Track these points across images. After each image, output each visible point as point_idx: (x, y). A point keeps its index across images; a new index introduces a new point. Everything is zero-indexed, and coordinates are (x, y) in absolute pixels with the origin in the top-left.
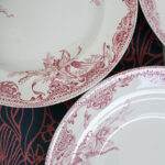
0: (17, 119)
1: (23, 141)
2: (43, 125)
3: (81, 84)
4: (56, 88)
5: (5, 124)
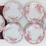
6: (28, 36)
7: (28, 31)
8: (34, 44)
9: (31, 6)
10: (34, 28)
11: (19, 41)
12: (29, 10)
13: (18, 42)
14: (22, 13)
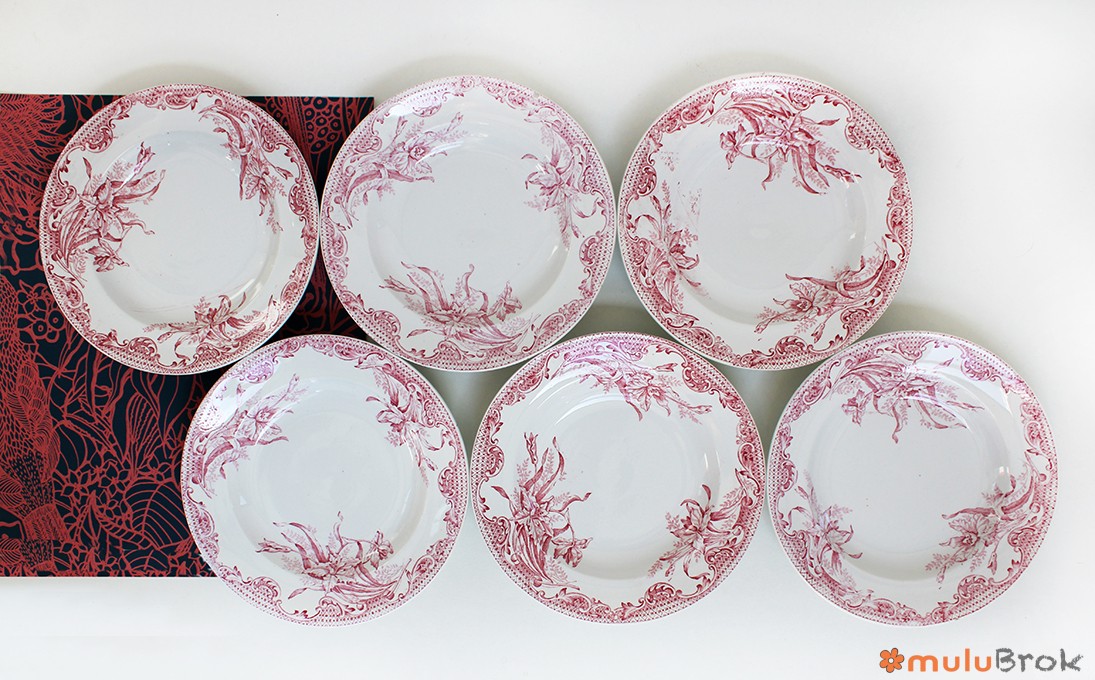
0: (155, 387)
1: (162, 416)
2: (190, 399)
3: (233, 350)
4: (205, 353)
5: (138, 393)
6: (533, 502)
7: (531, 442)
8: (625, 614)
9: (670, 163)
10: (615, 394)
11: (422, 567)
12: (679, 220)
13: (415, 586)
14: (588, 256)
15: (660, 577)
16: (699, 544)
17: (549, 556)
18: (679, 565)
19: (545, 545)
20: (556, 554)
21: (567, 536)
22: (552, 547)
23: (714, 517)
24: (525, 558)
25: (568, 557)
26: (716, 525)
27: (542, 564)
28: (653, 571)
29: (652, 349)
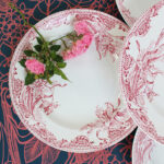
15: (84, 133)
16: (107, 124)
17: (37, 106)
18: (95, 130)
19: (37, 100)
20: (41, 106)
21: (49, 100)
22: (40, 102)
23: (118, 114)
24: (26, 102)
25: (46, 109)
26: (118, 118)
27: (33, 108)
28: (82, 129)
29: (117, 26)
